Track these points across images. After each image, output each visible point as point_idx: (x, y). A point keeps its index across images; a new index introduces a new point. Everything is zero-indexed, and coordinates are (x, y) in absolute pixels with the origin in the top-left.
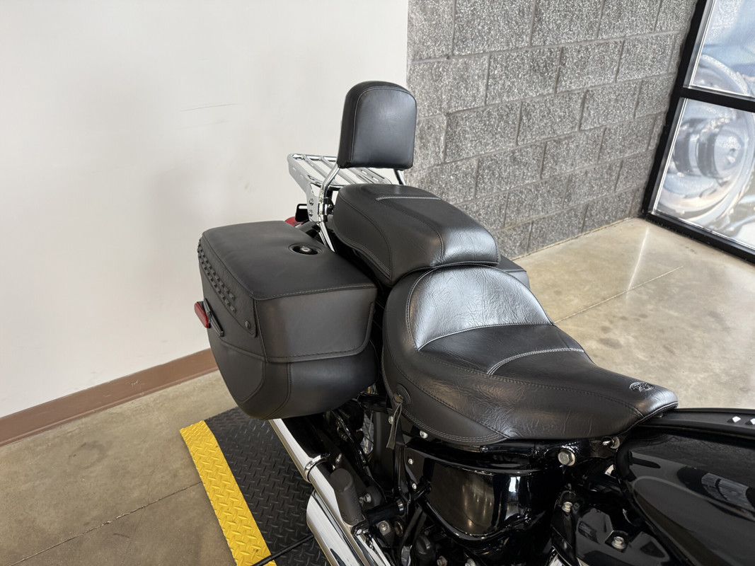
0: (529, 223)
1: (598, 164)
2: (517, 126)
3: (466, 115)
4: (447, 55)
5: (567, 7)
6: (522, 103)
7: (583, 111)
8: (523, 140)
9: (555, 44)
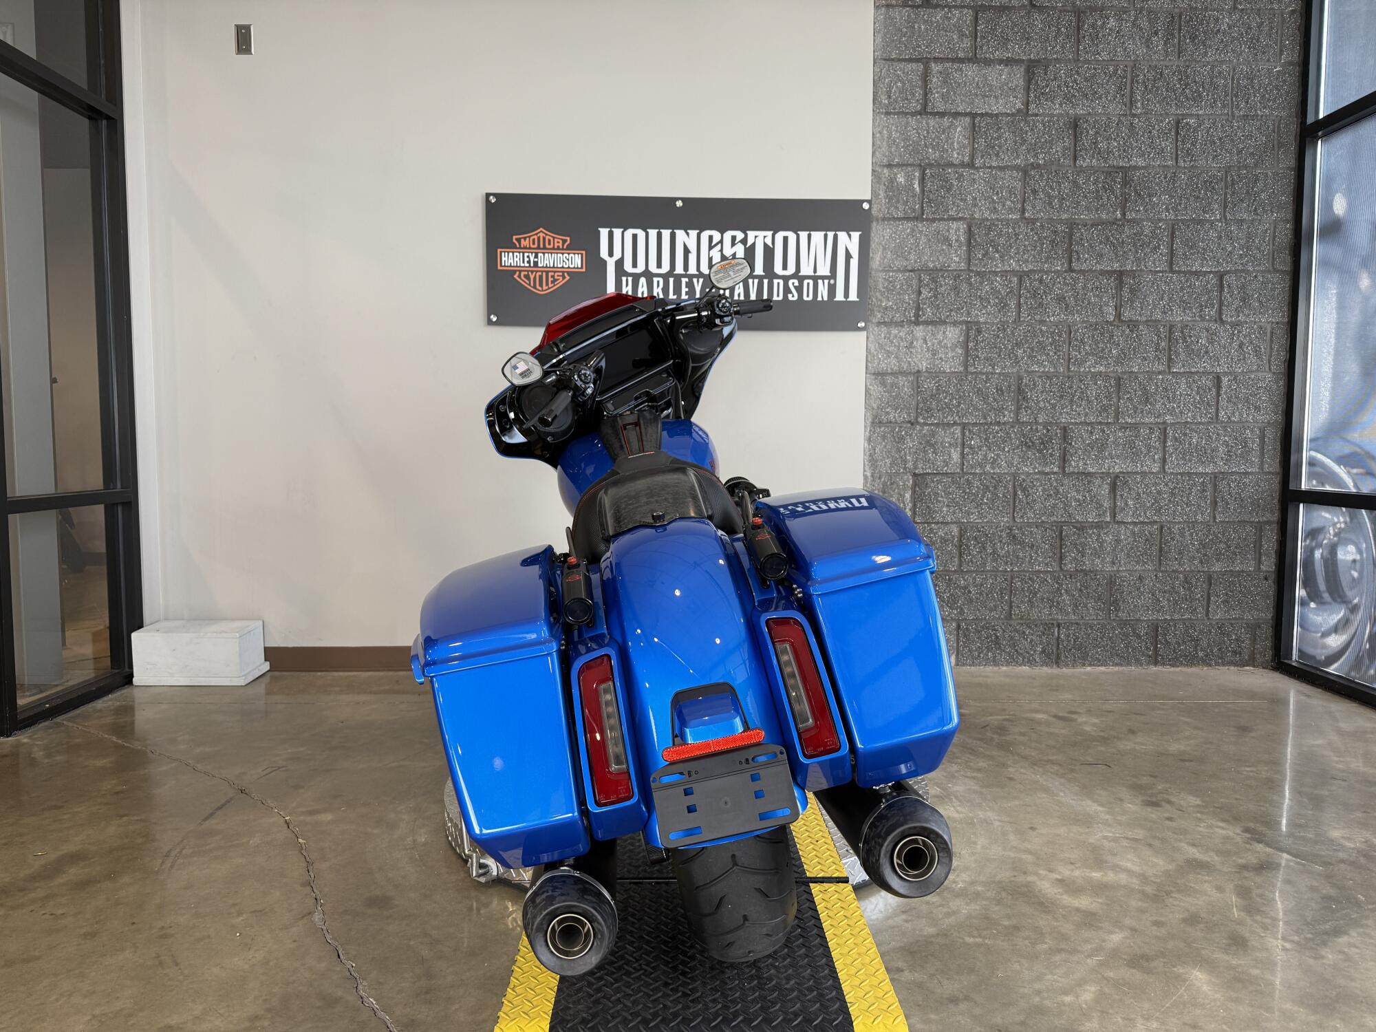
0: (1052, 624)
1: (1162, 572)
2: (1011, 501)
3: (938, 478)
4: (909, 422)
5: (1062, 388)
6: (1015, 478)
7: (1115, 499)
8: (1022, 517)
9: (1051, 422)
